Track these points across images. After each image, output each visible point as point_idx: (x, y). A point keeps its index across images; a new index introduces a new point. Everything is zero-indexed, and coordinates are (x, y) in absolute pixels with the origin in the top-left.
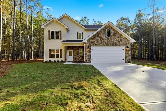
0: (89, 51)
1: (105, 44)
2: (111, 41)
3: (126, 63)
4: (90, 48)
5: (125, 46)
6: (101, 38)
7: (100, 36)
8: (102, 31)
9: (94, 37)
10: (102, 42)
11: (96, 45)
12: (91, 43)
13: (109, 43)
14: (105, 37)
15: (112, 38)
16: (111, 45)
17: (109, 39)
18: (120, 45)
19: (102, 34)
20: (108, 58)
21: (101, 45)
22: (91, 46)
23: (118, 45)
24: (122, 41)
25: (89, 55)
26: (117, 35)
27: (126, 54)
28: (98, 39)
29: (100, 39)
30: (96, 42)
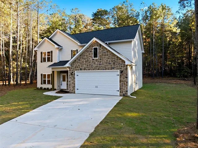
0: (74, 78)
1: (92, 68)
2: (100, 64)
3: (120, 96)
4: (75, 74)
5: (119, 70)
6: (88, 60)
7: (85, 57)
8: (88, 51)
9: (79, 59)
10: (88, 65)
11: (81, 69)
12: (75, 67)
13: (97, 67)
14: (92, 58)
15: (100, 59)
16: (100, 70)
17: (97, 61)
18: (112, 69)
19: (88, 54)
20: (96, 87)
21: (87, 70)
22: (76, 71)
23: (108, 69)
24: (114, 64)
25: (73, 83)
26: (107, 54)
27: (120, 82)
28: (83, 62)
29: (86, 62)
30: (81, 66)
